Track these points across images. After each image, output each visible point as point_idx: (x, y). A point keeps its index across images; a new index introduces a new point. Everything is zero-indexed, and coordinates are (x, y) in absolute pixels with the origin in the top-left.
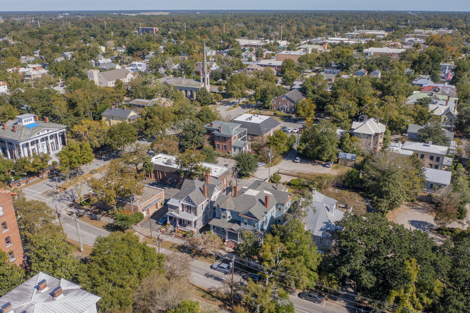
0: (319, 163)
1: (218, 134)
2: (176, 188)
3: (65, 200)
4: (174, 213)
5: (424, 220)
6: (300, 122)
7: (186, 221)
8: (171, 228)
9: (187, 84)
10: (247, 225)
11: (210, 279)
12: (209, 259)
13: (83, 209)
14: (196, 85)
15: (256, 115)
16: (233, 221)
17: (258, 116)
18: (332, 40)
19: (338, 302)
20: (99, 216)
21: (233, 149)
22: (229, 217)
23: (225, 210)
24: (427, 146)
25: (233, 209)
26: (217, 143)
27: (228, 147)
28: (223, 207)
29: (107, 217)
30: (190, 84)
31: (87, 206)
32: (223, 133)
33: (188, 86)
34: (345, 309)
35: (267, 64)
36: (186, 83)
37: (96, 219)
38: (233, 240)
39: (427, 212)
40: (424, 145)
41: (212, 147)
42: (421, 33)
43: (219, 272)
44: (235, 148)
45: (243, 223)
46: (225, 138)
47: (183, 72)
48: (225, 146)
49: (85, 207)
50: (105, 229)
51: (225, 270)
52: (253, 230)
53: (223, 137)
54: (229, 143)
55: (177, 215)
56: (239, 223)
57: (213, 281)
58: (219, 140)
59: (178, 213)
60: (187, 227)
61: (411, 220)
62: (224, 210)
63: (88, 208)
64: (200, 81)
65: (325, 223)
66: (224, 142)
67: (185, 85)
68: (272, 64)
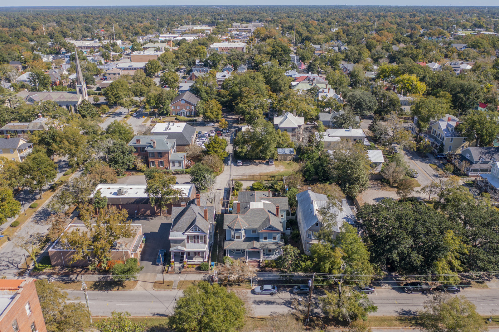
0: (260, 163)
1: (152, 150)
2: (140, 219)
3: (4, 269)
4: (180, 248)
5: (383, 196)
6: (209, 125)
7: (192, 252)
8: (177, 265)
9: (60, 98)
10: (267, 240)
11: (263, 306)
12: (243, 285)
13: (44, 274)
14: (72, 98)
15: (172, 124)
16: (247, 239)
17: (173, 125)
18: (165, 37)
19: (383, 287)
20: (73, 277)
21: (171, 164)
22: (244, 236)
23: (240, 230)
24: (349, 131)
25: (246, 227)
26: (151, 160)
27: (165, 162)
28: (238, 228)
29: (86, 275)
30: (64, 98)
31: (48, 268)
32: (158, 148)
33: (62, 100)
34: (393, 290)
35: (127, 67)
36: (57, 97)
37: (71, 281)
38: (253, 259)
39: (380, 189)
40: (345, 131)
41: (146, 165)
42: (239, 26)
43: (266, 295)
44: (173, 163)
45: (262, 238)
46: (161, 153)
47: (37, 84)
48: (162, 162)
49: (44, 271)
50: (95, 289)
51: (271, 291)
52: (274, 243)
53: (158, 153)
54: (166, 158)
55: (185, 249)
56: (257, 239)
57: (267, 306)
58: (154, 156)
59: (185, 246)
60: (194, 258)
61: (374, 198)
62: (238, 230)
63: (51, 271)
64: (75, 93)
65: (344, 218)
66: (160, 158)
67: (57, 99)
68: (133, 67)
